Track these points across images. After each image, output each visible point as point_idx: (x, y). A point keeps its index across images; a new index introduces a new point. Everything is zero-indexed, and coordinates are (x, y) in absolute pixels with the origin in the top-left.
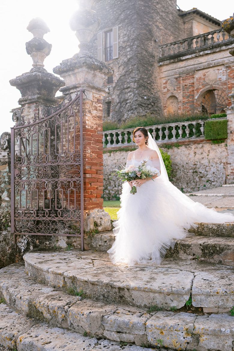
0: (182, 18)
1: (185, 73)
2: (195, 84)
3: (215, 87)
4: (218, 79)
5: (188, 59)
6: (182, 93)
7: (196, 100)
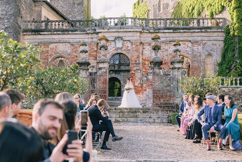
0: (34, 3)
1: (43, 43)
2: (49, 51)
3: (63, 56)
4: (65, 51)
5: (45, 34)
6: (40, 56)
7: (50, 62)
